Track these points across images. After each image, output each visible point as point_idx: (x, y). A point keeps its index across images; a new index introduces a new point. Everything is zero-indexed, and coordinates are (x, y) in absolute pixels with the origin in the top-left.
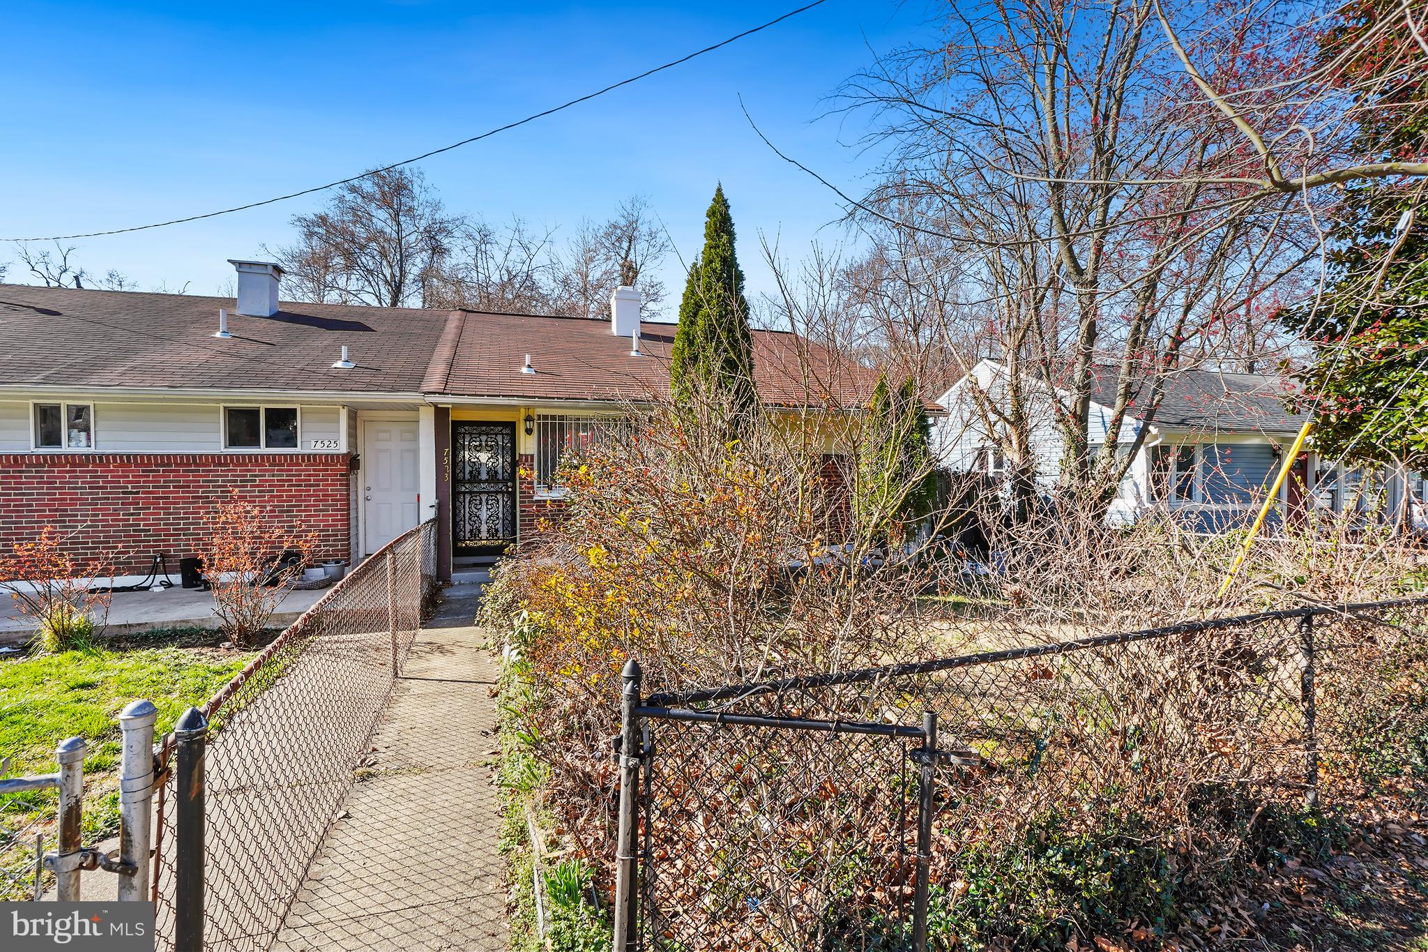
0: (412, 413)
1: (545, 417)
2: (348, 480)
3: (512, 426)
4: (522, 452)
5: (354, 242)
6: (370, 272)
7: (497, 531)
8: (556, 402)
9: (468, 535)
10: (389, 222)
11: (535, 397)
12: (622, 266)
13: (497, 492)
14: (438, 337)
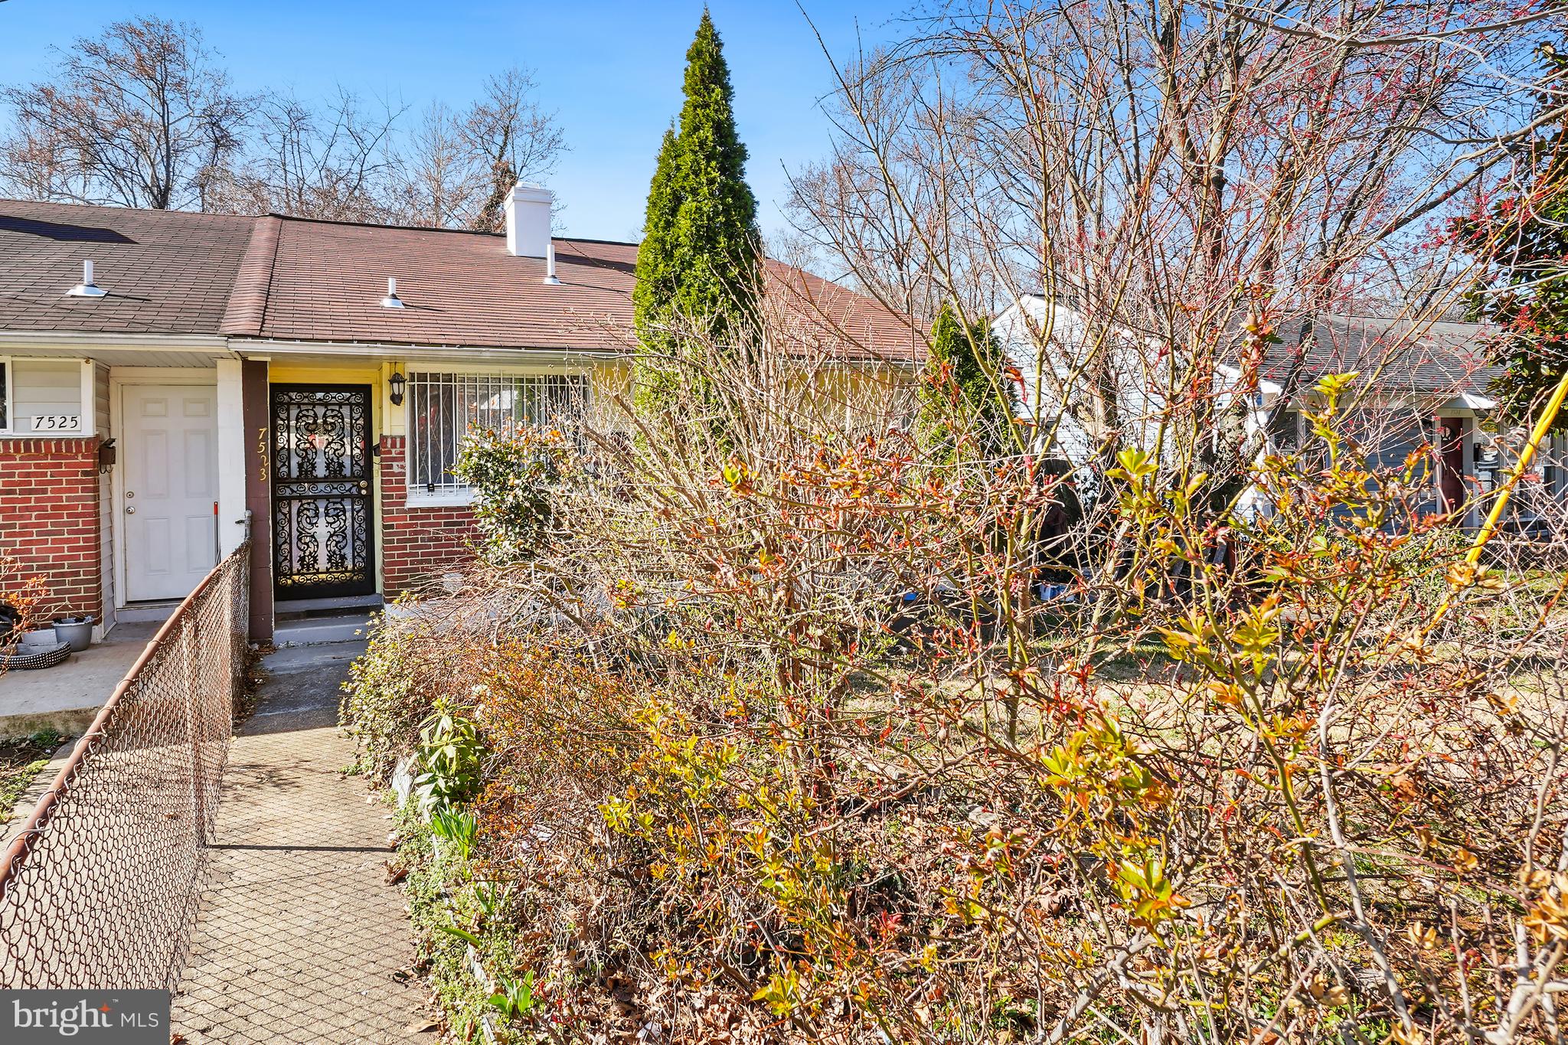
0: (203, 372)
1: (422, 377)
2: (96, 481)
3: (365, 390)
4: (386, 433)
5: (96, 129)
6: (120, 171)
7: (343, 557)
8: (444, 352)
9: (296, 566)
10: (149, 99)
11: (410, 343)
12: (495, 168)
13: (342, 497)
14: (241, 254)
